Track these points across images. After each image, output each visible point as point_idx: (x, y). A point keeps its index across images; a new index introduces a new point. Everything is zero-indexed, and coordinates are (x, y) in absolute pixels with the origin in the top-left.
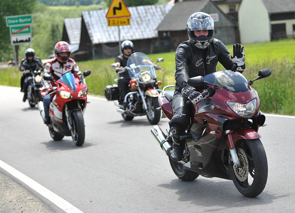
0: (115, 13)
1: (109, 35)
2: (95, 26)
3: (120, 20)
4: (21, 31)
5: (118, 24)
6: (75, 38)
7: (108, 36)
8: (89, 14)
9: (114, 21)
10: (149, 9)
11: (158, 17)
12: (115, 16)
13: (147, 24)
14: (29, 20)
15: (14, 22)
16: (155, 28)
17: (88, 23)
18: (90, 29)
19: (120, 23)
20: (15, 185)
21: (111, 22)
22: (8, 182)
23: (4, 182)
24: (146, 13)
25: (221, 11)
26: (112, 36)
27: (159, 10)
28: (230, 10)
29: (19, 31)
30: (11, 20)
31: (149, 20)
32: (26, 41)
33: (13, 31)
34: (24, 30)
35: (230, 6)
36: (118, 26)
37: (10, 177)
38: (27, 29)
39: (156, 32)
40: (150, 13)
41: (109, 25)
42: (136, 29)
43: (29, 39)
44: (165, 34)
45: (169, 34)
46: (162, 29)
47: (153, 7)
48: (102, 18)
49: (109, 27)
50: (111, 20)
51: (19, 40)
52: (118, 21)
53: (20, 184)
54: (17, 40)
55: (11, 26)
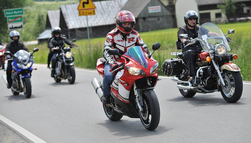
0: (84, 6)
1: (81, 22)
2: (70, 16)
3: (87, 11)
4: (15, 20)
5: (86, 14)
6: (55, 24)
7: (79, 23)
8: (66, 7)
9: (83, 12)
10: (109, 3)
11: (116, 9)
12: (84, 8)
13: (108, 14)
14: (21, 12)
15: (10, 13)
17: (65, 14)
18: (66, 18)
19: (87, 13)
20: (10, 132)
21: (81, 13)
22: (6, 130)
23: (2, 130)
24: (108, 6)
25: (162, 4)
26: (83, 23)
27: (117, 3)
28: (170, 3)
29: (14, 20)
30: (8, 12)
31: (110, 11)
32: (19, 27)
33: (10, 20)
34: (18, 19)
35: (169, 0)
37: (7, 127)
38: (20, 19)
40: (111, 6)
41: (80, 15)
42: (101, 18)
43: (22, 26)
47: (113, 1)
48: (75, 10)
49: (80, 17)
50: (81, 11)
51: (14, 26)
52: (86, 12)
53: (14, 132)
54: (12, 27)
55: (8, 17)
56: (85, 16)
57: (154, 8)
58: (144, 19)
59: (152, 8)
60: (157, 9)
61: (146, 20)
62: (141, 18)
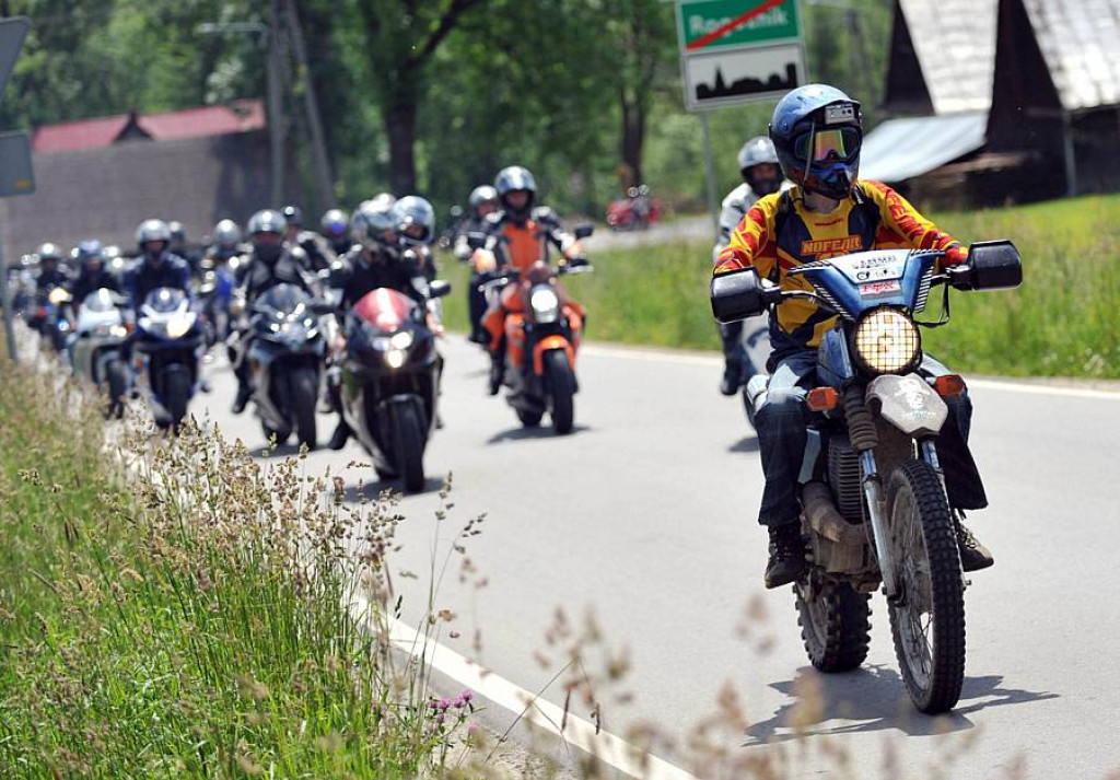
2: (1076, 12)
4: (740, 27)
6: (959, 78)
18: (1046, 28)
29: (732, 27)
32: (774, 85)
33: (697, 25)
34: (762, 20)
38: (777, 17)
43: (791, 69)
51: (729, 80)
54: (719, 81)
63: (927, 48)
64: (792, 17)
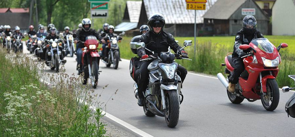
2: (153, 9)
4: (99, 7)
5: (195, 8)
6: (135, 17)
9: (192, 5)
12: (193, 1)
16: (202, 15)
18: (148, 11)
19: (197, 7)
21: (190, 6)
25: (258, 7)
28: (265, 7)
29: (98, 7)
32: (103, 15)
33: (93, 6)
34: (103, 6)
35: (264, 3)
36: (195, 10)
38: (105, 6)
39: (203, 19)
41: (188, 8)
42: (186, 15)
43: (106, 14)
44: (209, 22)
45: (213, 21)
46: (207, 17)
48: (159, 4)
50: (190, 4)
51: (97, 14)
52: (195, 6)
54: (96, 14)
55: (92, 2)
56: (194, 11)
57: (248, 10)
58: (236, 21)
59: (245, 10)
60: (251, 12)
61: (238, 23)
62: (232, 20)
63: (130, 12)
64: (107, 6)
